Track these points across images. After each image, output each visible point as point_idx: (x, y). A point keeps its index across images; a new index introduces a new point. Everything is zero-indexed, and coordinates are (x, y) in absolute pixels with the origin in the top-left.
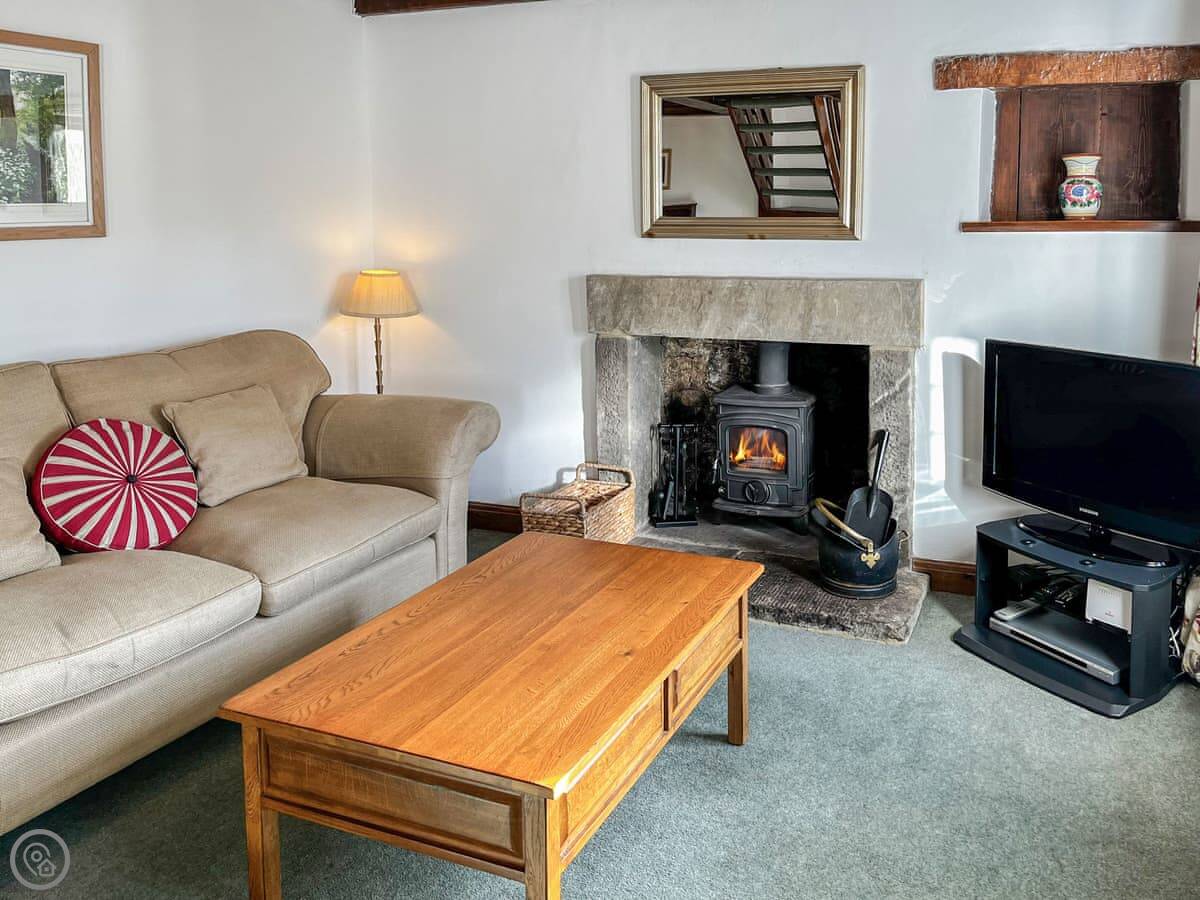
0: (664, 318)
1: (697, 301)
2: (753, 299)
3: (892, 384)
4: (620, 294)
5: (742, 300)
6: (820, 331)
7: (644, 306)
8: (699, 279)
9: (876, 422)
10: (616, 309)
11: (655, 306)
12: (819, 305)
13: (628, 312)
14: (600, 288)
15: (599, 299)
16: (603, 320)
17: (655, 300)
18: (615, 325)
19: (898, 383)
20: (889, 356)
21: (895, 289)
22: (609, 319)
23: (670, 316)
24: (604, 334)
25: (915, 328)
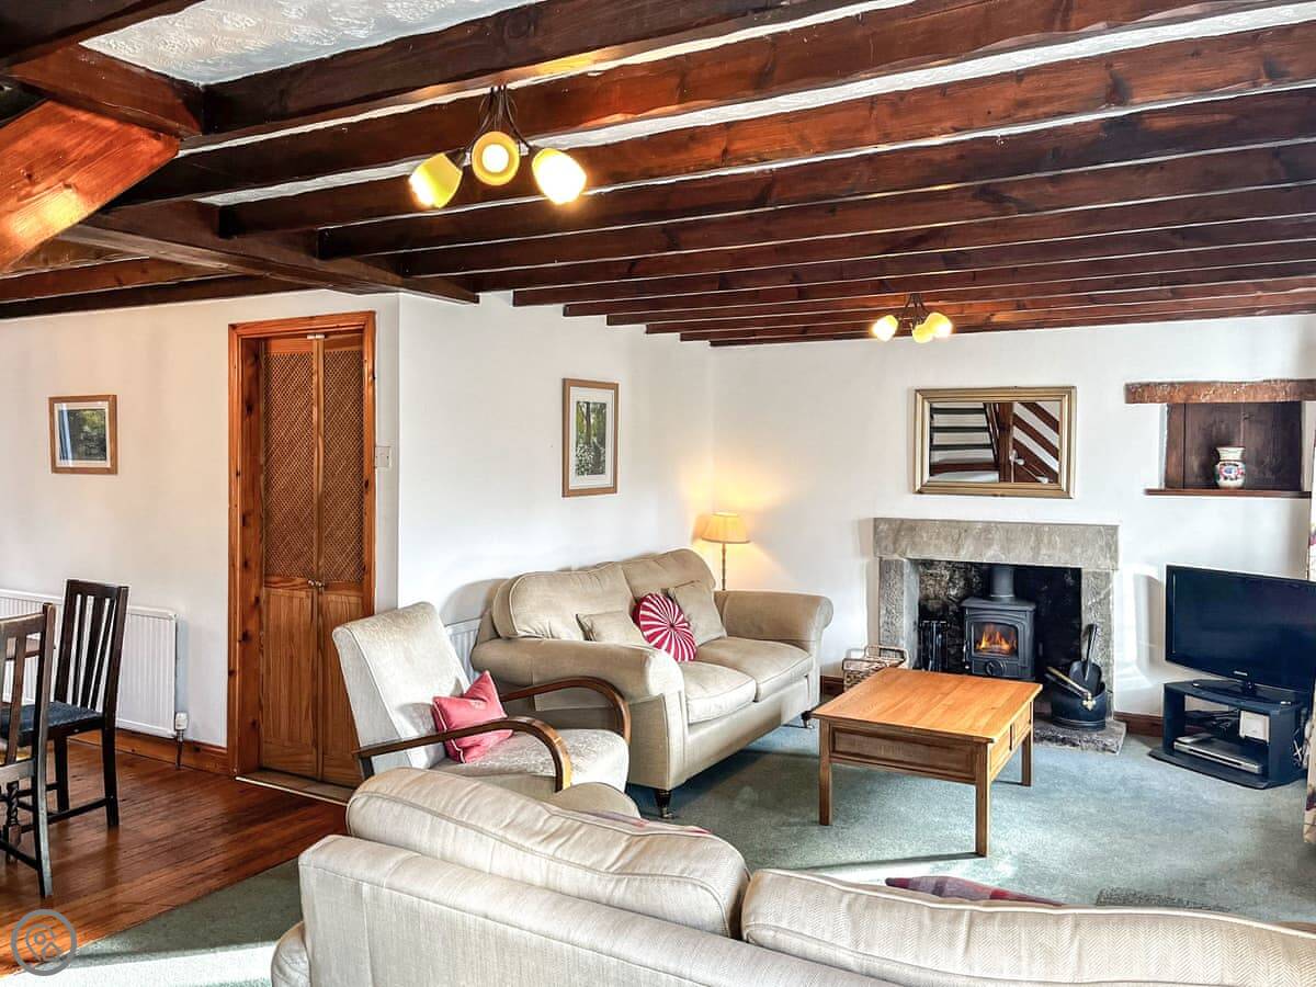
0: (932, 547)
1: (956, 536)
2: (997, 536)
3: (1098, 593)
4: (899, 531)
5: (990, 536)
6: (1046, 557)
7: (917, 540)
8: (958, 522)
9: (1087, 618)
10: (895, 542)
11: (925, 539)
12: (1046, 541)
13: (904, 543)
14: (883, 527)
15: (883, 534)
16: (886, 548)
17: (925, 535)
18: (895, 551)
19: (1103, 593)
20: (1096, 575)
21: (1100, 532)
22: (891, 547)
23: (936, 546)
24: (885, 558)
25: (1114, 558)
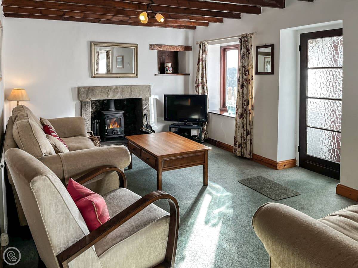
0: (99, 96)
1: (107, 91)
2: (119, 90)
4: (88, 91)
6: (133, 96)
7: (95, 93)
9: (144, 112)
10: (87, 94)
12: (133, 91)
13: (90, 95)
14: (82, 90)
15: (83, 92)
16: (84, 97)
17: (97, 92)
18: (87, 98)
20: (146, 99)
21: (146, 87)
23: (101, 95)
25: (150, 94)
